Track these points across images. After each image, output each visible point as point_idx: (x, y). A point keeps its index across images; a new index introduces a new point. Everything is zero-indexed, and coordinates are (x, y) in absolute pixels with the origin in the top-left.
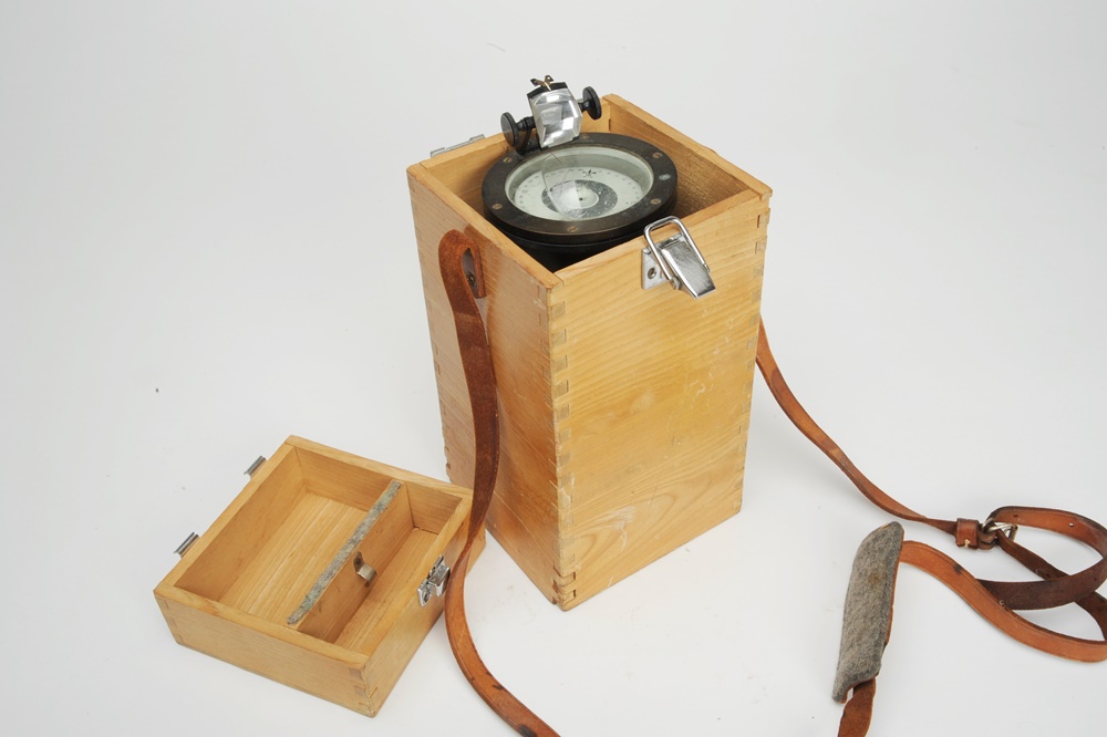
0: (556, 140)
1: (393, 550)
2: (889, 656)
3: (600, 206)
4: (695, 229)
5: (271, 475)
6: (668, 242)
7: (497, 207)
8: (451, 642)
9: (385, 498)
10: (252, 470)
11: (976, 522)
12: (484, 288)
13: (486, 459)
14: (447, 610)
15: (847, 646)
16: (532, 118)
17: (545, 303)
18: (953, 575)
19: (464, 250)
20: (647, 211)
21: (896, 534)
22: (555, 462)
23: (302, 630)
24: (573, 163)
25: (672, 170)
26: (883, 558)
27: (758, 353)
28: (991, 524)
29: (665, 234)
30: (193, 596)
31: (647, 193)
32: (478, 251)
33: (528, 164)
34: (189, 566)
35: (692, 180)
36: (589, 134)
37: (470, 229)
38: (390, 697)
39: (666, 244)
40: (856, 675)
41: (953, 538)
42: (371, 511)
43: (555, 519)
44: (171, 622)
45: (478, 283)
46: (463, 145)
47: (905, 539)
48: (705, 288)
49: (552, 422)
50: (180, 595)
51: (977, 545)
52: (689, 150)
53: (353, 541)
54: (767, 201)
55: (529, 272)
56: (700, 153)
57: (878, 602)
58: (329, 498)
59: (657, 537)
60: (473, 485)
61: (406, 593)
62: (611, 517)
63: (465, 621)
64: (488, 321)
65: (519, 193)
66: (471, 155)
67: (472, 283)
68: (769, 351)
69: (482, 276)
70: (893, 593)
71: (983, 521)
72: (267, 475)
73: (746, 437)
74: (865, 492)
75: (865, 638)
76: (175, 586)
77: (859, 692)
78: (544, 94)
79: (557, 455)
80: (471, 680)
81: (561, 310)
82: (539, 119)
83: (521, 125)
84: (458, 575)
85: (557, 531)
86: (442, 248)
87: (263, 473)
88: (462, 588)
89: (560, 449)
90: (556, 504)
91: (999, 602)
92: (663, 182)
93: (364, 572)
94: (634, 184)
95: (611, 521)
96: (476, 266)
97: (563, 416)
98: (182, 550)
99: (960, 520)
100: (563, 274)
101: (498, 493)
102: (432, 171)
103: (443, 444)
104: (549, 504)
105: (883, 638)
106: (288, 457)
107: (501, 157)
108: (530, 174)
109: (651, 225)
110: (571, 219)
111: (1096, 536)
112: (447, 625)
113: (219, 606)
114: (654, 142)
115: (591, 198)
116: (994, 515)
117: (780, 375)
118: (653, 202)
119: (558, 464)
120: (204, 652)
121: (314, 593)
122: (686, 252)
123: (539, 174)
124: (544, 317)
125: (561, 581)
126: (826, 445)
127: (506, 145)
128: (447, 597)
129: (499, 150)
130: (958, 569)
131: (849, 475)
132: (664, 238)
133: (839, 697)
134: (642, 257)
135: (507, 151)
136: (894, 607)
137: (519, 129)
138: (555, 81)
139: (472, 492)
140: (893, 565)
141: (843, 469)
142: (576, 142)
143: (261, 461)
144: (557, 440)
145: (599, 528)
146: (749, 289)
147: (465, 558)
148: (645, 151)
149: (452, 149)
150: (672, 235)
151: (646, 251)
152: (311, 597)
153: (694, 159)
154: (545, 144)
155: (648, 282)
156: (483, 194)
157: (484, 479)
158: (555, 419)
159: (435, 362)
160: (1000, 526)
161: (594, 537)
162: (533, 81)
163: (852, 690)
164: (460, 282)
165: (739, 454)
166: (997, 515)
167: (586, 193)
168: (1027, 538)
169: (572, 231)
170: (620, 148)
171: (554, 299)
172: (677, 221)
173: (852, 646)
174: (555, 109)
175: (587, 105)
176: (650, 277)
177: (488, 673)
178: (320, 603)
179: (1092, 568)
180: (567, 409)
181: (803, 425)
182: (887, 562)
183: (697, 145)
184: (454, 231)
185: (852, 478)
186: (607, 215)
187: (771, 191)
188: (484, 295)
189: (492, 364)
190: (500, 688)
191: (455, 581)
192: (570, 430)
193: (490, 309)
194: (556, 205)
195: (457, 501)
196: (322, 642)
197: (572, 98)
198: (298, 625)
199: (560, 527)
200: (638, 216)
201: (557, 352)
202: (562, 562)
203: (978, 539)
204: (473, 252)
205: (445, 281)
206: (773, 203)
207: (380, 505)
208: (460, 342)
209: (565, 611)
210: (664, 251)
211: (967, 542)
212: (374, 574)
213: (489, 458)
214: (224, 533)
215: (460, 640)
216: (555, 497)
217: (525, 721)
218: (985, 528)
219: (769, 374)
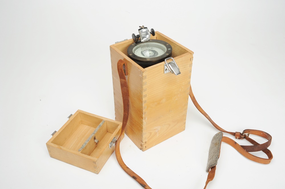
0: (144, 40)
1: (102, 137)
2: (219, 161)
3: (154, 55)
4: (175, 60)
5: (74, 118)
6: (170, 63)
7: (131, 55)
8: (116, 157)
9: (101, 124)
10: (69, 117)
11: (240, 133)
12: (127, 73)
13: (126, 114)
14: (116, 151)
15: (209, 160)
16: (139, 35)
17: (142, 75)
18: (234, 145)
19: (123, 64)
20: (165, 56)
21: (221, 134)
23: (82, 153)
24: (148, 46)
25: (171, 48)
27: (190, 93)
28: (243, 133)
30: (56, 145)
31: (165, 52)
32: (126, 64)
33: (138, 46)
34: (54, 138)
35: (175, 50)
36: (152, 40)
37: (125, 59)
38: (102, 170)
40: (212, 165)
41: (235, 137)
42: (98, 127)
43: (142, 128)
44: (49, 151)
45: (126, 72)
46: (123, 41)
47: (223, 136)
48: (178, 73)
50: (52, 145)
51: (240, 138)
52: (175, 44)
53: (94, 133)
54: (193, 55)
56: (177, 44)
57: (217, 149)
58: (87, 125)
59: (165, 135)
60: (122, 121)
61: (106, 146)
62: (155, 128)
63: (120, 152)
64: (128, 81)
65: (135, 52)
67: (125, 72)
68: (192, 92)
69: (127, 70)
70: (220, 147)
71: (242, 132)
72: (73, 118)
73: (186, 111)
75: (214, 157)
76: (51, 142)
77: (212, 169)
78: (142, 30)
79: (143, 112)
80: (121, 166)
81: (146, 77)
82: (141, 35)
83: (137, 37)
85: (142, 131)
86: (118, 64)
87: (72, 118)
88: (119, 145)
89: (144, 110)
90: (142, 124)
91: (245, 150)
92: (169, 50)
93: (96, 141)
94: (162, 51)
95: (155, 130)
96: (126, 68)
97: (145, 103)
98: (53, 135)
99: (236, 132)
100: (146, 69)
101: (128, 124)
102: (116, 46)
103: (115, 113)
104: (140, 125)
105: (218, 157)
106: (78, 114)
107: (131, 44)
108: (138, 48)
109: (166, 59)
110: (148, 58)
111: (268, 136)
112: (116, 153)
113: (62, 147)
114: (167, 42)
115: (152, 53)
116: (244, 131)
117: (195, 98)
118: (167, 54)
119: (143, 114)
120: (57, 159)
122: (174, 65)
123: (140, 48)
124: (141, 79)
125: (143, 144)
126: (205, 115)
127: (133, 41)
128: (116, 147)
129: (131, 43)
130: (236, 143)
131: (210, 122)
132: (169, 62)
133: (208, 171)
135: (133, 43)
138: (145, 27)
139: (122, 123)
141: (209, 120)
142: (149, 41)
143: (71, 115)
144: (143, 108)
145: (152, 131)
146: (188, 76)
147: (120, 138)
148: (165, 44)
149: (120, 42)
150: (171, 61)
151: (165, 65)
152: (84, 145)
154: (142, 41)
156: (128, 52)
157: (125, 119)
158: (143, 103)
159: (114, 92)
160: (246, 134)
161: (151, 133)
162: (140, 27)
163: (210, 169)
164: (122, 71)
165: (185, 116)
166: (245, 131)
167: (151, 52)
168: (251, 137)
169: (148, 60)
170: (159, 43)
171: (144, 74)
172: (172, 58)
173: (211, 159)
174: (144, 33)
175: (152, 32)
176: (166, 71)
177: (125, 165)
178: (86, 147)
179: (266, 143)
180: (146, 101)
181: (200, 110)
182: (219, 140)
183: (177, 42)
184: (121, 60)
185: (211, 122)
186: (157, 56)
187: (194, 53)
188: (127, 75)
189: (128, 91)
190: (128, 168)
191: (118, 143)
192: (146, 106)
193: (129, 78)
194: (145, 55)
195: (118, 125)
196: (87, 155)
197: (149, 31)
198: (81, 152)
199: (143, 130)
200: (163, 57)
201: (144, 87)
202: (143, 139)
203: (240, 137)
204: (125, 64)
205: (118, 71)
206: (194, 55)
207: (100, 125)
208: (121, 86)
209: (143, 151)
210: (169, 65)
211: (238, 137)
212: (98, 142)
213: (127, 114)
214: (63, 131)
215: (119, 157)
216: (142, 123)
217: (134, 175)
218: (242, 134)
219: (192, 97)
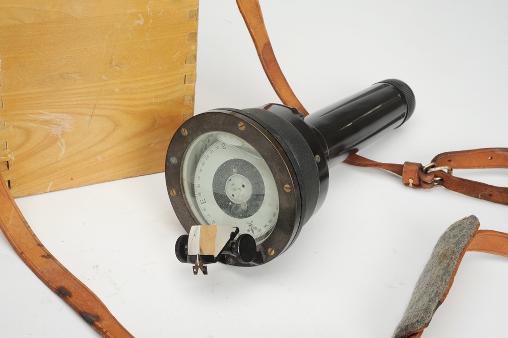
11: (420, 165)
26: (455, 241)
28: (433, 165)
51: (419, 185)
59: (99, 158)
62: (46, 117)
75: (423, 299)
105: (439, 296)
140: (461, 246)
145: (32, 125)
160: (444, 169)
182: (458, 243)
190: (49, 256)
203: (420, 179)
211: (411, 182)
218: (428, 169)
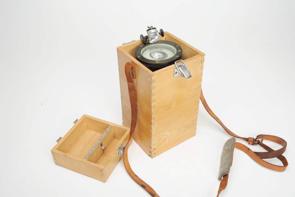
0: (153, 41)
1: (110, 143)
2: (232, 168)
3: (163, 57)
4: (186, 63)
5: (80, 124)
7: (139, 57)
8: (124, 165)
9: (108, 129)
10: (75, 122)
11: (253, 138)
12: (135, 76)
14: (123, 158)
15: (221, 167)
16: (148, 36)
17: (151, 79)
18: (247, 151)
19: (131, 67)
20: (175, 58)
21: (234, 140)
22: (151, 119)
23: (88, 160)
24: (157, 47)
25: (181, 49)
26: (231, 146)
27: (200, 96)
28: (257, 139)
29: (180, 64)
30: (61, 152)
31: (175, 54)
32: (134, 67)
33: (146, 47)
34: (59, 145)
35: (185, 52)
36: (161, 41)
37: (133, 62)
39: (180, 66)
40: (224, 173)
41: (248, 142)
42: (105, 132)
43: (151, 134)
44: (55, 159)
46: (130, 42)
47: (236, 142)
48: (189, 77)
49: (151, 109)
50: (58, 152)
51: (253, 144)
52: (185, 45)
53: (100, 140)
55: (147, 72)
56: (187, 45)
57: (229, 156)
58: (93, 130)
59: (175, 140)
60: (130, 126)
61: (114, 152)
62: (164, 134)
63: (128, 160)
64: (136, 85)
65: (144, 54)
66: (132, 45)
67: (132, 75)
68: (203, 95)
69: (135, 73)
70: (233, 154)
71: (255, 138)
72: (78, 123)
73: (197, 116)
74: (226, 131)
75: (226, 164)
76: (56, 149)
77: (224, 177)
78: (151, 30)
79: (152, 117)
80: (129, 174)
81: (155, 81)
82: (150, 36)
84: (126, 148)
85: (151, 137)
86: (126, 66)
87: (77, 123)
88: (127, 151)
89: (153, 116)
90: (151, 130)
91: (259, 157)
92: (179, 52)
93: (103, 148)
94: (172, 52)
95: (164, 135)
96: (134, 71)
97: (154, 108)
98: (58, 141)
99: (249, 138)
100: (155, 72)
101: (136, 129)
102: (123, 48)
103: (122, 117)
104: (149, 130)
105: (231, 164)
106: (84, 119)
107: (139, 45)
108: (146, 50)
109: (176, 61)
110: (157, 60)
111: (282, 142)
112: (124, 161)
113: (67, 154)
114: (176, 43)
115: (161, 55)
116: (257, 136)
117: (206, 102)
118: (176, 56)
119: (152, 120)
120: (62, 167)
121: (91, 151)
122: (184, 68)
123: (149, 50)
124: (150, 83)
125: (152, 150)
126: (217, 119)
127: (141, 43)
128: (123, 153)
129: (139, 44)
130: (249, 149)
132: (179, 65)
133: (220, 179)
134: (174, 69)
135: (141, 44)
136: (233, 157)
137: (145, 39)
138: (153, 27)
139: (130, 128)
140: (233, 147)
141: (221, 125)
142: (158, 42)
143: (77, 120)
144: (152, 114)
145: (161, 137)
146: (199, 79)
147: (128, 144)
148: (175, 45)
149: (127, 43)
150: (181, 64)
151: (175, 67)
152: (90, 152)
153: (186, 47)
154: (150, 42)
155: (175, 75)
156: (136, 54)
157: (133, 124)
158: (152, 108)
159: (121, 96)
160: (260, 140)
161: (160, 139)
162: (148, 27)
164: (130, 75)
165: (195, 120)
166: (258, 137)
167: (160, 54)
168: (266, 142)
169: (157, 63)
170: (168, 44)
171: (153, 78)
172: (182, 61)
173: (223, 167)
174: (153, 34)
175: (161, 33)
176: (176, 74)
177: (133, 172)
178: (92, 154)
179: (281, 149)
180: (155, 106)
181: (211, 114)
182: (232, 147)
183: (187, 44)
184: (129, 62)
185: (223, 127)
186: (167, 59)
187: (205, 55)
188: (135, 78)
189: (136, 95)
190: (136, 176)
191: (125, 149)
192: (156, 111)
193: (137, 81)
194: (153, 57)
195: (126, 131)
196: (93, 163)
197: (157, 31)
198: (87, 159)
200: (173, 60)
201: (153, 91)
202: (152, 145)
203: (254, 142)
204: (133, 67)
205: (126, 74)
206: (205, 57)
207: (107, 131)
208: (129, 90)
209: (152, 158)
210: (179, 68)
211: (251, 143)
212: (105, 148)
213: (135, 119)
214: (68, 137)
216: (151, 128)
217: (142, 184)
219: (203, 101)
